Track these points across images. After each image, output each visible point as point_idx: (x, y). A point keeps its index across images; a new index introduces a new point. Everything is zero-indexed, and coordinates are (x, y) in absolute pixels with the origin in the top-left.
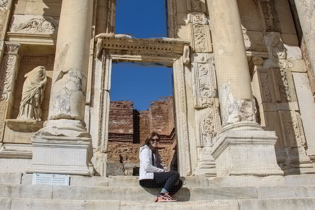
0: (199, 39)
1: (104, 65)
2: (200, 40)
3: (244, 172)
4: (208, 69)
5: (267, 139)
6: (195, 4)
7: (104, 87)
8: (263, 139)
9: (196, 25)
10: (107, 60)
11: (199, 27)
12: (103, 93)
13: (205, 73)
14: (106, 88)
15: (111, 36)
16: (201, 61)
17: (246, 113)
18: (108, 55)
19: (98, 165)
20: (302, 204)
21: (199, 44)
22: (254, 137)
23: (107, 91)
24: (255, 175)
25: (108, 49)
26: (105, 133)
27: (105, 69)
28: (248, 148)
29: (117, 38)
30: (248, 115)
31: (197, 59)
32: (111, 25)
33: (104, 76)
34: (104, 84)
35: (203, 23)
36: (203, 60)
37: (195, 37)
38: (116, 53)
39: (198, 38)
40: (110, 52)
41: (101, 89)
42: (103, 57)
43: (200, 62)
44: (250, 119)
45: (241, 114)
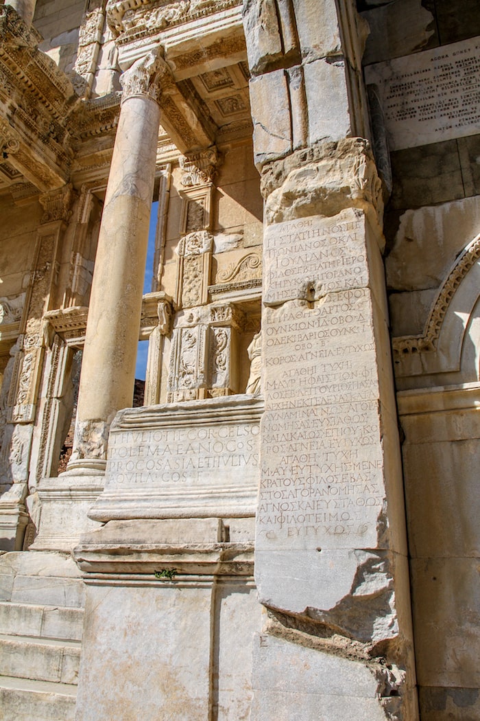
0: (190, 283)
1: (55, 359)
2: (191, 285)
3: (46, 547)
4: (196, 337)
5: (93, 490)
6: (194, 217)
7: (51, 392)
8: (87, 490)
9: (189, 258)
10: (62, 349)
11: (194, 259)
12: (50, 403)
13: (190, 345)
14: (55, 395)
15: (57, 313)
16: (187, 324)
17: (89, 444)
18: (63, 342)
19: (35, 511)
20: (16, 615)
21: (190, 291)
22: (72, 488)
23: (57, 398)
24: (60, 552)
25: (63, 332)
26: (47, 463)
27: (56, 364)
28: (65, 506)
29: (66, 315)
30: (93, 445)
31: (182, 321)
32: (73, 291)
33: (54, 377)
34: (52, 389)
35: (201, 250)
36: (191, 322)
37: (185, 280)
38: (72, 336)
39: (188, 281)
40: (65, 336)
41: (47, 397)
42: (55, 346)
43: (185, 326)
44: (94, 453)
45: (82, 445)
